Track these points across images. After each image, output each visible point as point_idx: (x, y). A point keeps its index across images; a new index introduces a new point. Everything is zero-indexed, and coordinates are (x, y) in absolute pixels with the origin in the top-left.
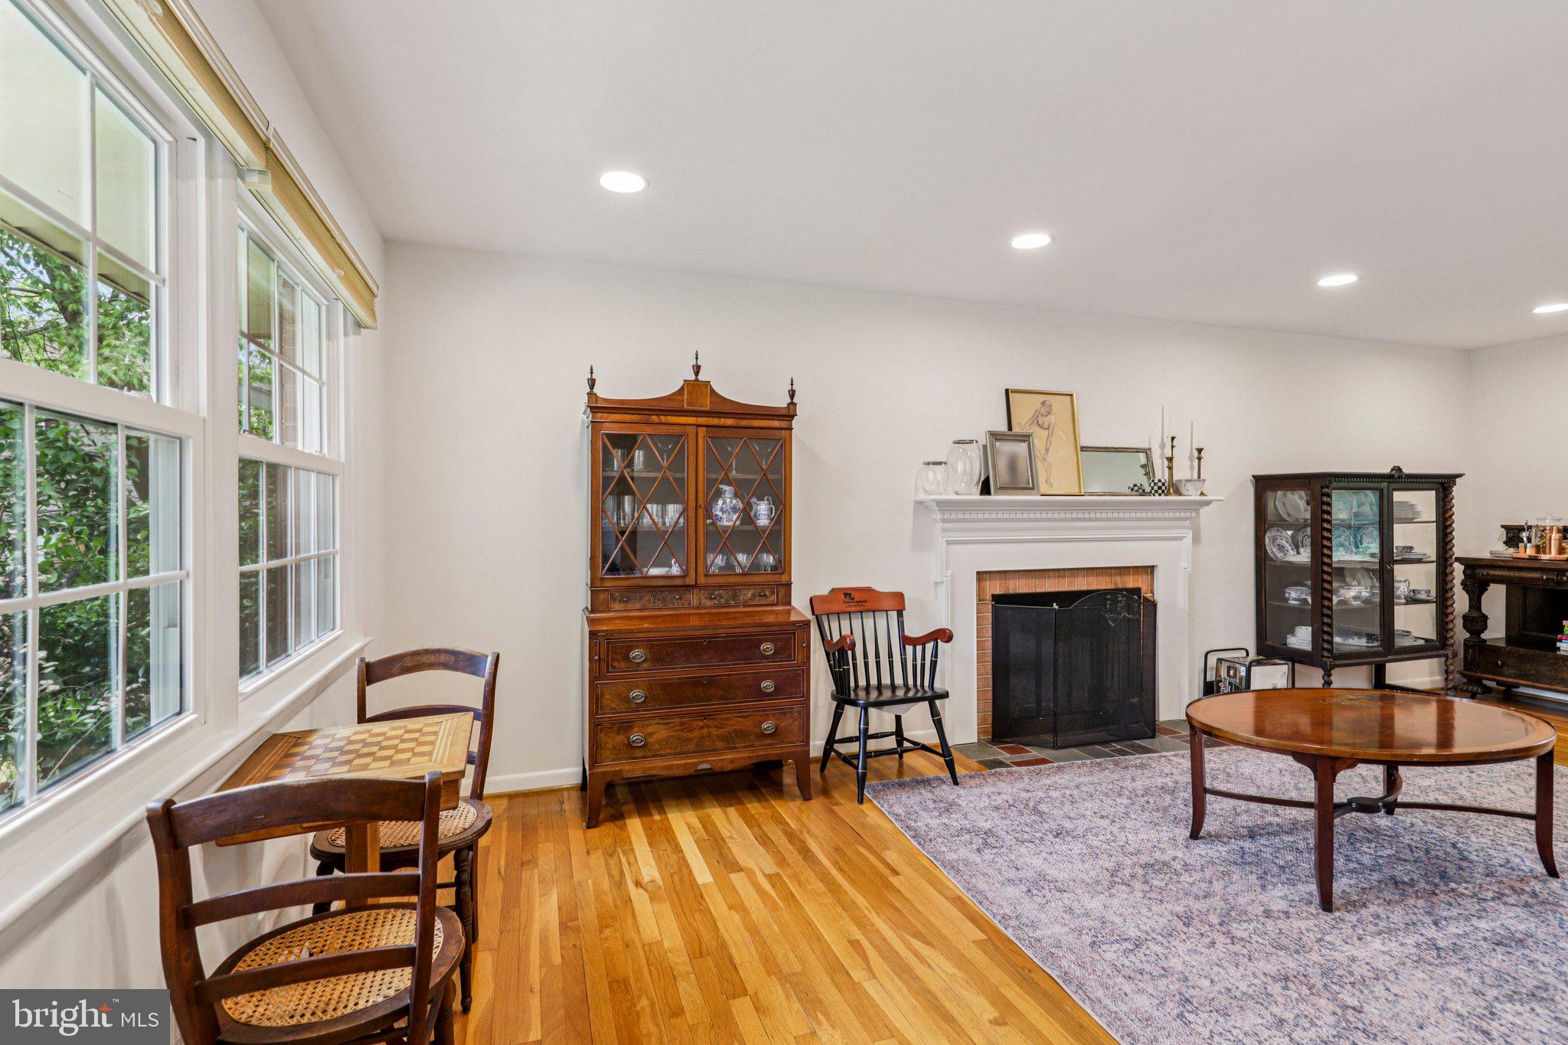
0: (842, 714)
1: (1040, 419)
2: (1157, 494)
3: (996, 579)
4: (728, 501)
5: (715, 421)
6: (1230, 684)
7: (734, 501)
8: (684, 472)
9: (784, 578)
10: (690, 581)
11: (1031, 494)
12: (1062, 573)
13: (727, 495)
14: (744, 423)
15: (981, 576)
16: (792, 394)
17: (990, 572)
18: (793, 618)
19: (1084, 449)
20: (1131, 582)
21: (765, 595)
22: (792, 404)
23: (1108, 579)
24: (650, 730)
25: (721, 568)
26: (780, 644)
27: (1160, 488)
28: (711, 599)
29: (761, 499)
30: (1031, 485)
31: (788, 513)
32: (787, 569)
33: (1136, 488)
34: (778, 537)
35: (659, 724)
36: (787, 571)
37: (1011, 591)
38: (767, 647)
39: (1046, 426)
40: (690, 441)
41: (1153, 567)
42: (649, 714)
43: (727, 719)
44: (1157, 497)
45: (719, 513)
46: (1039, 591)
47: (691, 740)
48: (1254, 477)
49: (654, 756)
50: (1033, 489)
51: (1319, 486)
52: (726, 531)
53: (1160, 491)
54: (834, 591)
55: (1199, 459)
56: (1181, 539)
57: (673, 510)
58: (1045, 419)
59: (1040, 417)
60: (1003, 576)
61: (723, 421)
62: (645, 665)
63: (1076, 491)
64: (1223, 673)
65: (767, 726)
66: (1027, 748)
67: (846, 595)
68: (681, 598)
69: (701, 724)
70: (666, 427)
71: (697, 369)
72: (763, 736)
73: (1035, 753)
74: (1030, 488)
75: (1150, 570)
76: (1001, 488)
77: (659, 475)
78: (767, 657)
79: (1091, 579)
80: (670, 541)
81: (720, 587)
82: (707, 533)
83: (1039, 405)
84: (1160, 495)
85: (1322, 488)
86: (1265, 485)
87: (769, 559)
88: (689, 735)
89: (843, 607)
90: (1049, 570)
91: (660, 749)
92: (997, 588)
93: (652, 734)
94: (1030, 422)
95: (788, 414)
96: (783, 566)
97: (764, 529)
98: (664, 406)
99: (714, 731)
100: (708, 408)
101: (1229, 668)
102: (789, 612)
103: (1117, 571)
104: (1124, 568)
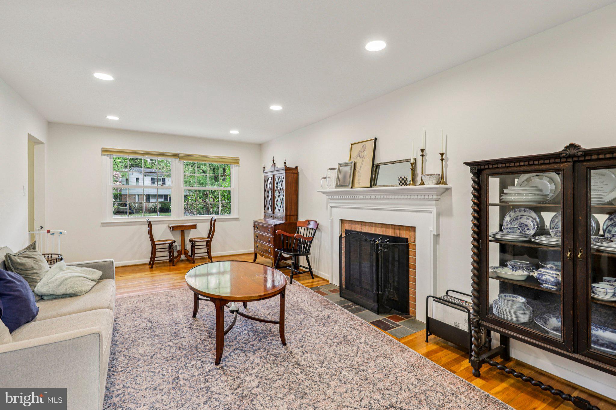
1: (361, 154)
2: (403, 185)
10: (273, 213)
15: (342, 221)
17: (345, 220)
20: (404, 234)
21: (282, 218)
23: (392, 230)
30: (348, 184)
37: (353, 229)
38: (269, 230)
41: (415, 227)
46: (363, 231)
53: (405, 183)
55: (443, 160)
58: (363, 153)
62: (258, 229)
65: (269, 250)
67: (308, 222)
75: (413, 229)
76: (338, 186)
78: (269, 233)
84: (404, 185)
90: (367, 222)
91: (259, 249)
92: (348, 227)
93: (259, 245)
99: (264, 248)
103: (397, 227)
104: (401, 226)
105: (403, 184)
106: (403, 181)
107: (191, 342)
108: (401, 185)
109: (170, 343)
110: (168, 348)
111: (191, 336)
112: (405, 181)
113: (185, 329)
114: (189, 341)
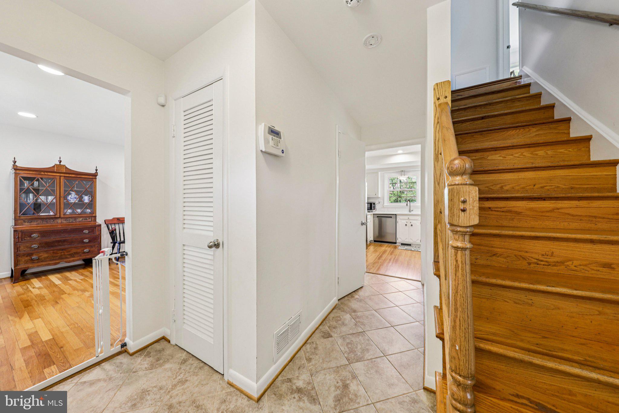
0: (114, 247)
4: (73, 196)
5: (66, 175)
7: (75, 196)
8: (55, 188)
9: (94, 215)
10: (58, 216)
13: (73, 194)
14: (79, 176)
16: (97, 170)
18: (97, 224)
21: (87, 220)
22: (97, 173)
24: (40, 255)
25: (70, 213)
26: (90, 230)
28: (66, 221)
29: (86, 195)
31: (95, 199)
32: (95, 212)
34: (92, 204)
35: (44, 253)
36: (95, 213)
38: (86, 231)
40: (57, 180)
42: (39, 251)
43: (72, 250)
45: (70, 199)
47: (58, 256)
49: (42, 262)
52: (72, 203)
54: (114, 218)
57: (50, 198)
61: (70, 175)
62: (38, 238)
65: (86, 250)
67: (117, 219)
68: (54, 221)
69: (61, 252)
70: (47, 176)
71: (60, 162)
72: (84, 253)
77: (45, 188)
78: (86, 234)
80: (50, 206)
81: (69, 218)
82: (64, 204)
87: (89, 211)
88: (56, 255)
89: (116, 222)
91: (44, 260)
93: (41, 256)
95: (95, 175)
96: (94, 212)
97: (86, 203)
98: (46, 170)
99: (66, 253)
100: (65, 172)
102: (96, 223)
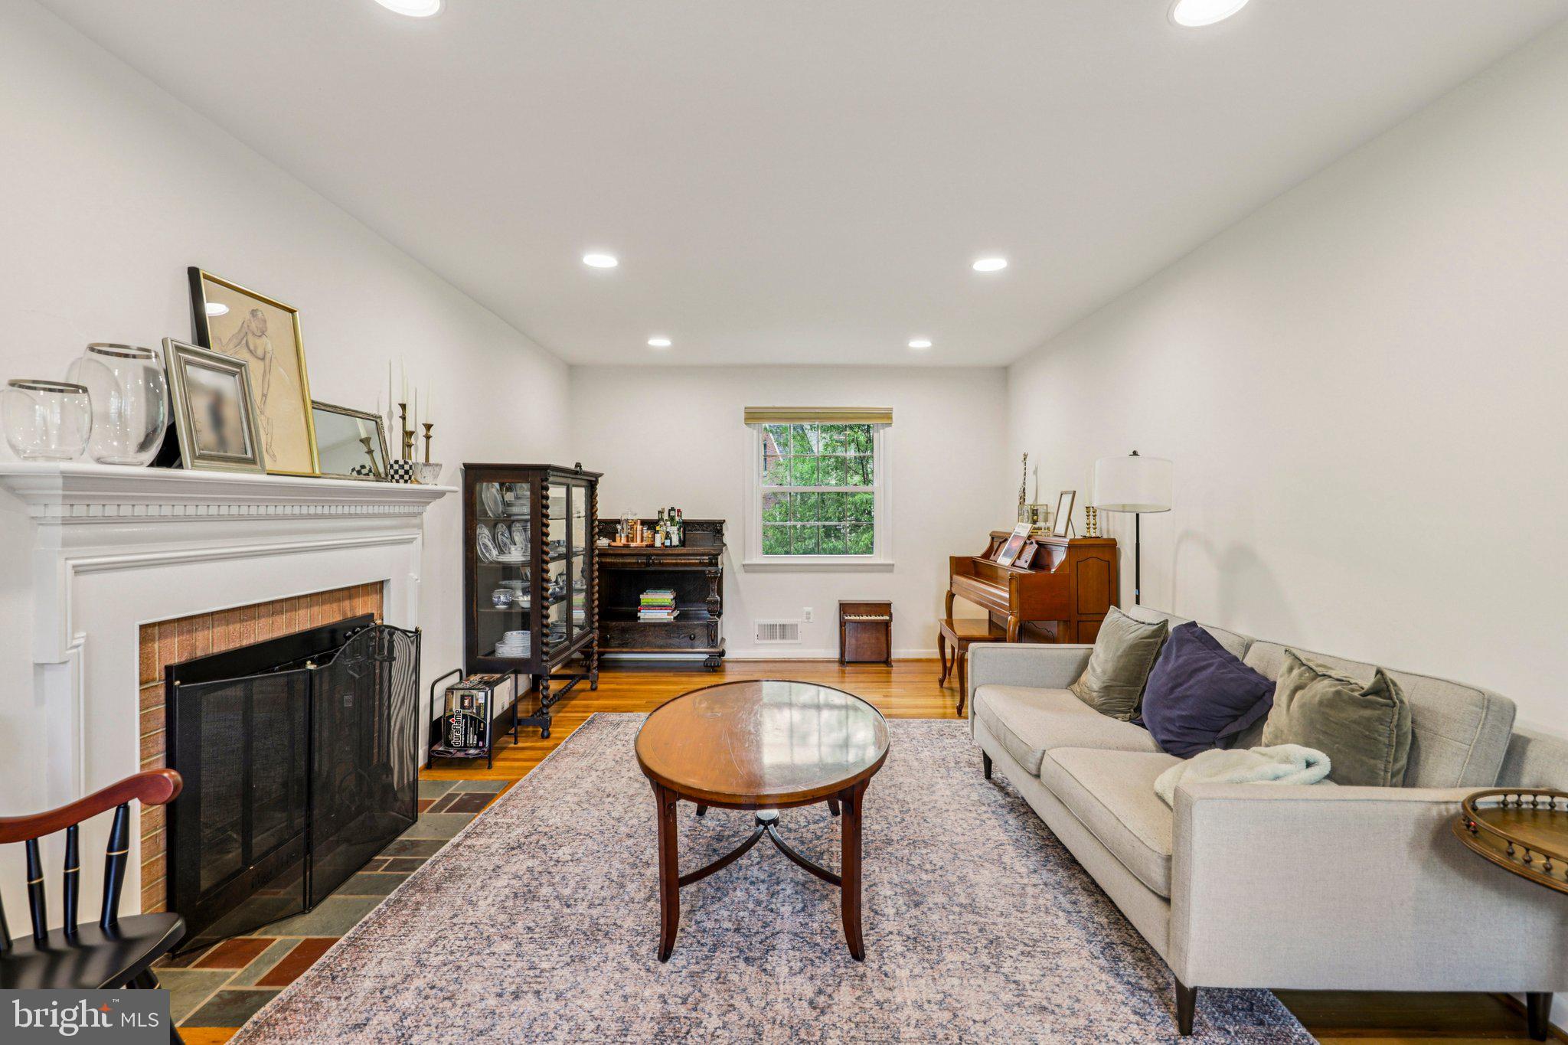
1: (251, 340)
2: (401, 481)
3: (172, 635)
6: (465, 716)
11: (252, 471)
12: (278, 606)
15: (148, 633)
17: (160, 624)
19: (318, 406)
20: (361, 607)
23: (335, 606)
27: (396, 472)
30: (250, 455)
33: (364, 471)
37: (200, 654)
39: (260, 353)
41: (382, 583)
44: (394, 485)
46: (245, 643)
48: (464, 465)
50: (253, 461)
51: (539, 479)
55: (428, 437)
56: (410, 541)
58: (258, 341)
59: (250, 337)
60: (185, 626)
63: (308, 470)
64: (455, 706)
66: (255, 936)
73: (283, 940)
74: (250, 460)
75: (380, 587)
76: (202, 457)
79: (316, 609)
83: (248, 316)
84: (406, 481)
85: (542, 481)
86: (475, 475)
90: (259, 605)
92: (174, 651)
94: (235, 341)
101: (463, 698)
103: (346, 593)
104: (353, 587)
105: (402, 477)
106: (401, 472)
107: (877, 869)
108: (397, 481)
109: (925, 877)
110: (928, 867)
111: (875, 884)
112: (407, 472)
113: (891, 911)
114: (881, 870)
